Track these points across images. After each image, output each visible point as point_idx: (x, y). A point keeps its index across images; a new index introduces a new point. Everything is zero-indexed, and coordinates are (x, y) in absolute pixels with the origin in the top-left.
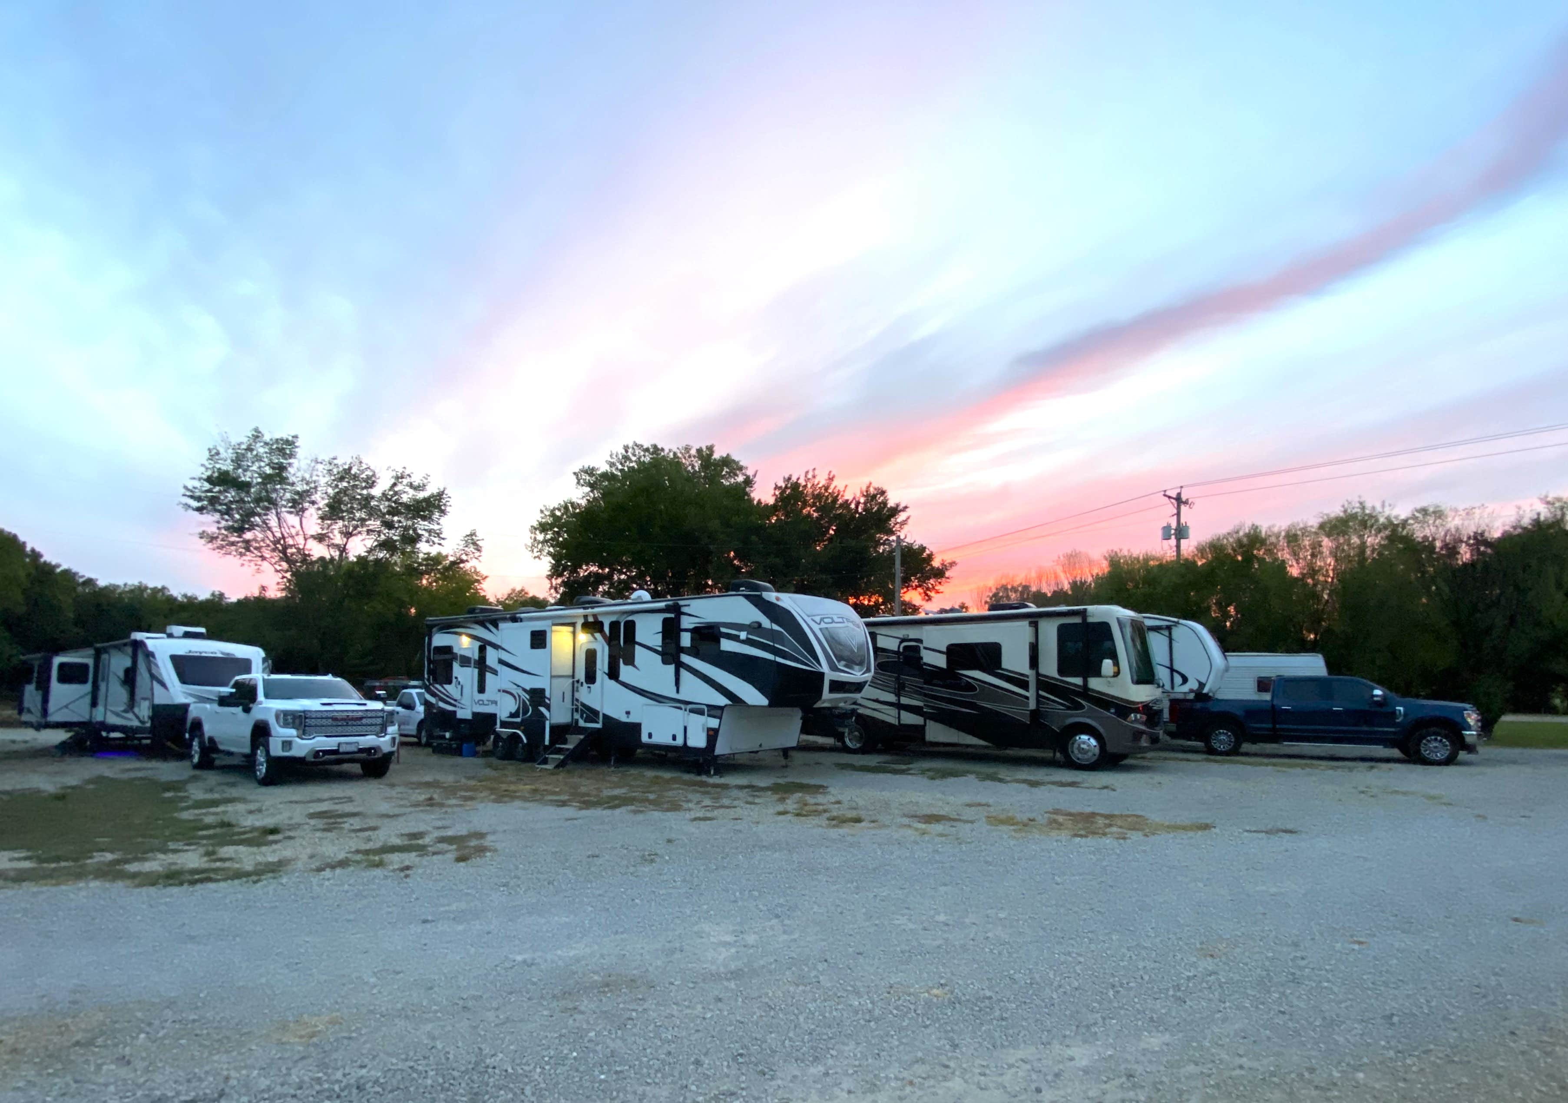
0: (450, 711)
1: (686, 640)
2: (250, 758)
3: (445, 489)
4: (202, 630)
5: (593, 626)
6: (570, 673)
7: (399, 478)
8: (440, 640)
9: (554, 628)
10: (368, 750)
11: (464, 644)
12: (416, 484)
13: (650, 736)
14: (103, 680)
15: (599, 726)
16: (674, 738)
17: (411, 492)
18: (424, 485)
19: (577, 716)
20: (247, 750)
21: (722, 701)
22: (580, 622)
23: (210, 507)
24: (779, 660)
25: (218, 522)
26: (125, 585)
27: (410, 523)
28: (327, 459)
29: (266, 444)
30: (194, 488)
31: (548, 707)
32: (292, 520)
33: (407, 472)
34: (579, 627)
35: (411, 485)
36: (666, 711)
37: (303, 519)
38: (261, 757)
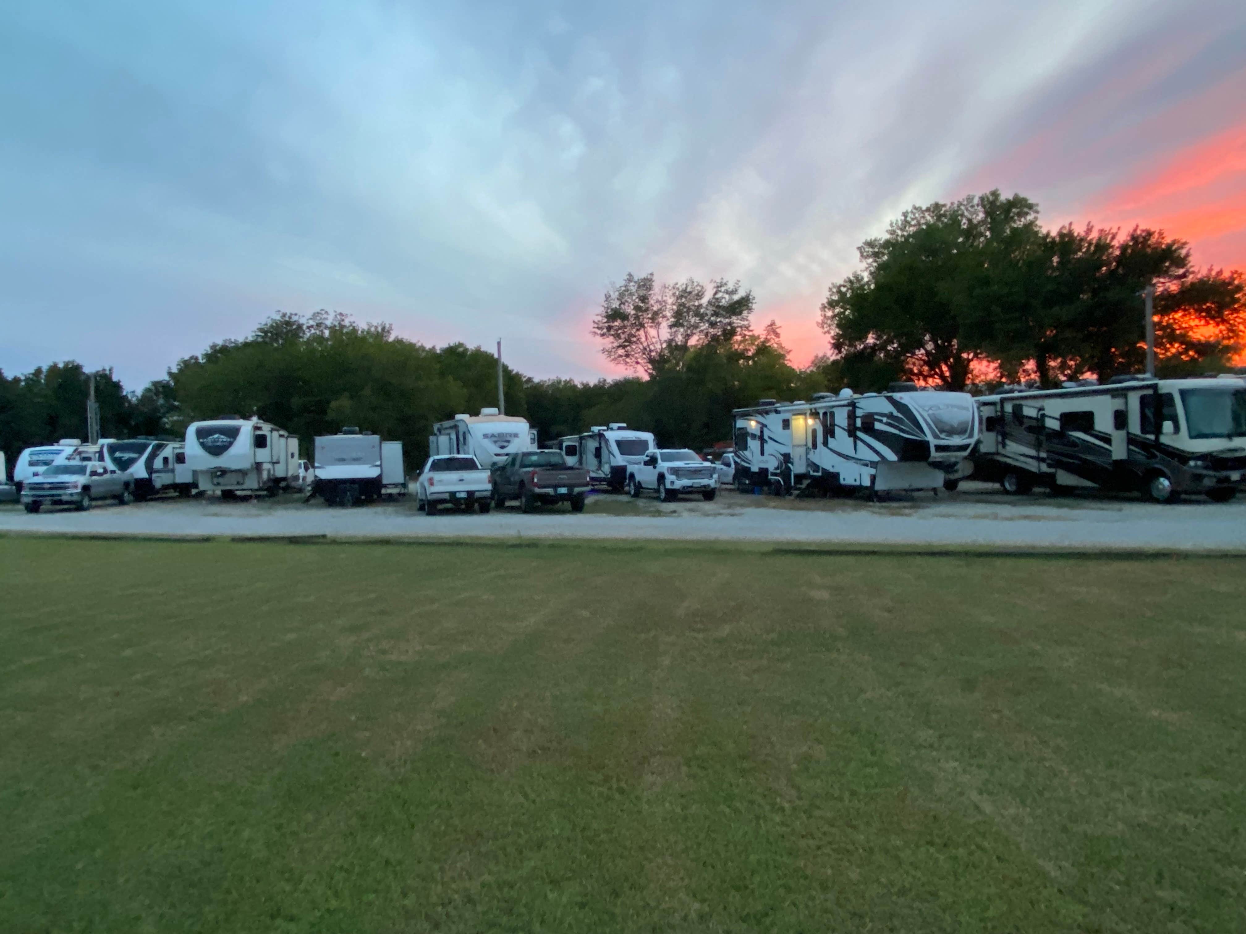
0: (747, 467)
1: (859, 423)
2: (657, 491)
3: (750, 291)
4: (624, 425)
5: (815, 414)
6: (805, 443)
7: (718, 287)
8: (740, 423)
9: (794, 417)
10: (704, 486)
11: (753, 425)
12: (730, 290)
13: (844, 479)
14: (584, 454)
15: (820, 474)
16: (855, 480)
17: (727, 296)
18: (736, 291)
19: (809, 469)
20: (656, 486)
21: (876, 458)
22: (809, 412)
23: (607, 333)
24: (902, 434)
25: (613, 343)
26: (549, 380)
27: (727, 320)
28: (672, 285)
29: (635, 282)
30: (599, 321)
31: (792, 464)
32: (652, 332)
33: (724, 281)
34: (808, 415)
35: (727, 292)
36: (851, 464)
37: (660, 330)
38: (662, 488)
